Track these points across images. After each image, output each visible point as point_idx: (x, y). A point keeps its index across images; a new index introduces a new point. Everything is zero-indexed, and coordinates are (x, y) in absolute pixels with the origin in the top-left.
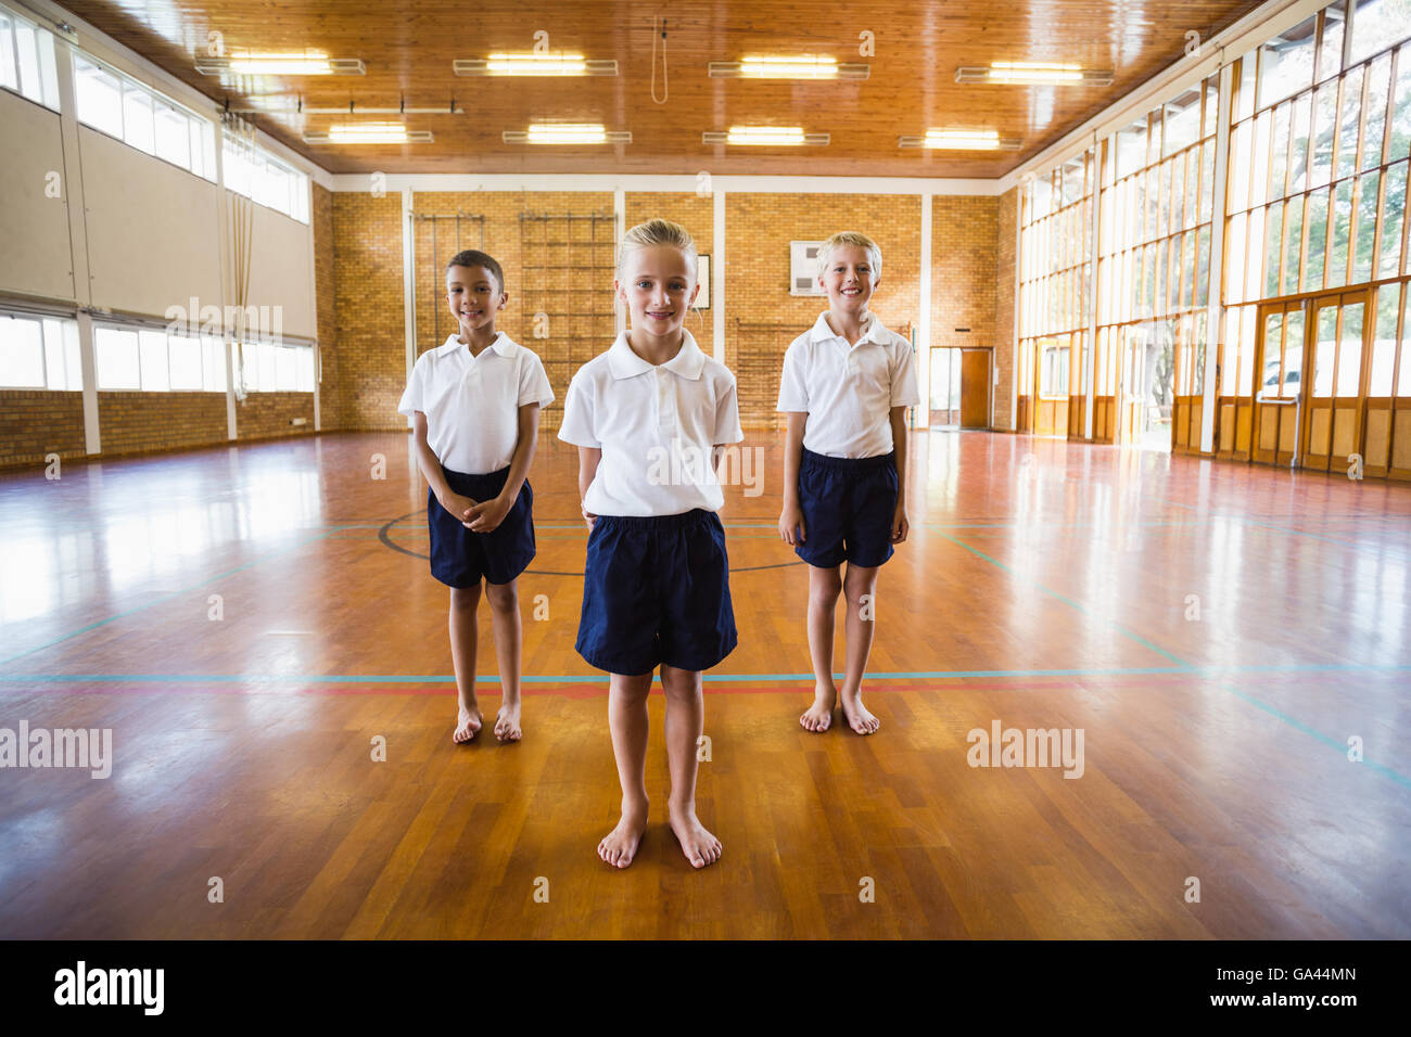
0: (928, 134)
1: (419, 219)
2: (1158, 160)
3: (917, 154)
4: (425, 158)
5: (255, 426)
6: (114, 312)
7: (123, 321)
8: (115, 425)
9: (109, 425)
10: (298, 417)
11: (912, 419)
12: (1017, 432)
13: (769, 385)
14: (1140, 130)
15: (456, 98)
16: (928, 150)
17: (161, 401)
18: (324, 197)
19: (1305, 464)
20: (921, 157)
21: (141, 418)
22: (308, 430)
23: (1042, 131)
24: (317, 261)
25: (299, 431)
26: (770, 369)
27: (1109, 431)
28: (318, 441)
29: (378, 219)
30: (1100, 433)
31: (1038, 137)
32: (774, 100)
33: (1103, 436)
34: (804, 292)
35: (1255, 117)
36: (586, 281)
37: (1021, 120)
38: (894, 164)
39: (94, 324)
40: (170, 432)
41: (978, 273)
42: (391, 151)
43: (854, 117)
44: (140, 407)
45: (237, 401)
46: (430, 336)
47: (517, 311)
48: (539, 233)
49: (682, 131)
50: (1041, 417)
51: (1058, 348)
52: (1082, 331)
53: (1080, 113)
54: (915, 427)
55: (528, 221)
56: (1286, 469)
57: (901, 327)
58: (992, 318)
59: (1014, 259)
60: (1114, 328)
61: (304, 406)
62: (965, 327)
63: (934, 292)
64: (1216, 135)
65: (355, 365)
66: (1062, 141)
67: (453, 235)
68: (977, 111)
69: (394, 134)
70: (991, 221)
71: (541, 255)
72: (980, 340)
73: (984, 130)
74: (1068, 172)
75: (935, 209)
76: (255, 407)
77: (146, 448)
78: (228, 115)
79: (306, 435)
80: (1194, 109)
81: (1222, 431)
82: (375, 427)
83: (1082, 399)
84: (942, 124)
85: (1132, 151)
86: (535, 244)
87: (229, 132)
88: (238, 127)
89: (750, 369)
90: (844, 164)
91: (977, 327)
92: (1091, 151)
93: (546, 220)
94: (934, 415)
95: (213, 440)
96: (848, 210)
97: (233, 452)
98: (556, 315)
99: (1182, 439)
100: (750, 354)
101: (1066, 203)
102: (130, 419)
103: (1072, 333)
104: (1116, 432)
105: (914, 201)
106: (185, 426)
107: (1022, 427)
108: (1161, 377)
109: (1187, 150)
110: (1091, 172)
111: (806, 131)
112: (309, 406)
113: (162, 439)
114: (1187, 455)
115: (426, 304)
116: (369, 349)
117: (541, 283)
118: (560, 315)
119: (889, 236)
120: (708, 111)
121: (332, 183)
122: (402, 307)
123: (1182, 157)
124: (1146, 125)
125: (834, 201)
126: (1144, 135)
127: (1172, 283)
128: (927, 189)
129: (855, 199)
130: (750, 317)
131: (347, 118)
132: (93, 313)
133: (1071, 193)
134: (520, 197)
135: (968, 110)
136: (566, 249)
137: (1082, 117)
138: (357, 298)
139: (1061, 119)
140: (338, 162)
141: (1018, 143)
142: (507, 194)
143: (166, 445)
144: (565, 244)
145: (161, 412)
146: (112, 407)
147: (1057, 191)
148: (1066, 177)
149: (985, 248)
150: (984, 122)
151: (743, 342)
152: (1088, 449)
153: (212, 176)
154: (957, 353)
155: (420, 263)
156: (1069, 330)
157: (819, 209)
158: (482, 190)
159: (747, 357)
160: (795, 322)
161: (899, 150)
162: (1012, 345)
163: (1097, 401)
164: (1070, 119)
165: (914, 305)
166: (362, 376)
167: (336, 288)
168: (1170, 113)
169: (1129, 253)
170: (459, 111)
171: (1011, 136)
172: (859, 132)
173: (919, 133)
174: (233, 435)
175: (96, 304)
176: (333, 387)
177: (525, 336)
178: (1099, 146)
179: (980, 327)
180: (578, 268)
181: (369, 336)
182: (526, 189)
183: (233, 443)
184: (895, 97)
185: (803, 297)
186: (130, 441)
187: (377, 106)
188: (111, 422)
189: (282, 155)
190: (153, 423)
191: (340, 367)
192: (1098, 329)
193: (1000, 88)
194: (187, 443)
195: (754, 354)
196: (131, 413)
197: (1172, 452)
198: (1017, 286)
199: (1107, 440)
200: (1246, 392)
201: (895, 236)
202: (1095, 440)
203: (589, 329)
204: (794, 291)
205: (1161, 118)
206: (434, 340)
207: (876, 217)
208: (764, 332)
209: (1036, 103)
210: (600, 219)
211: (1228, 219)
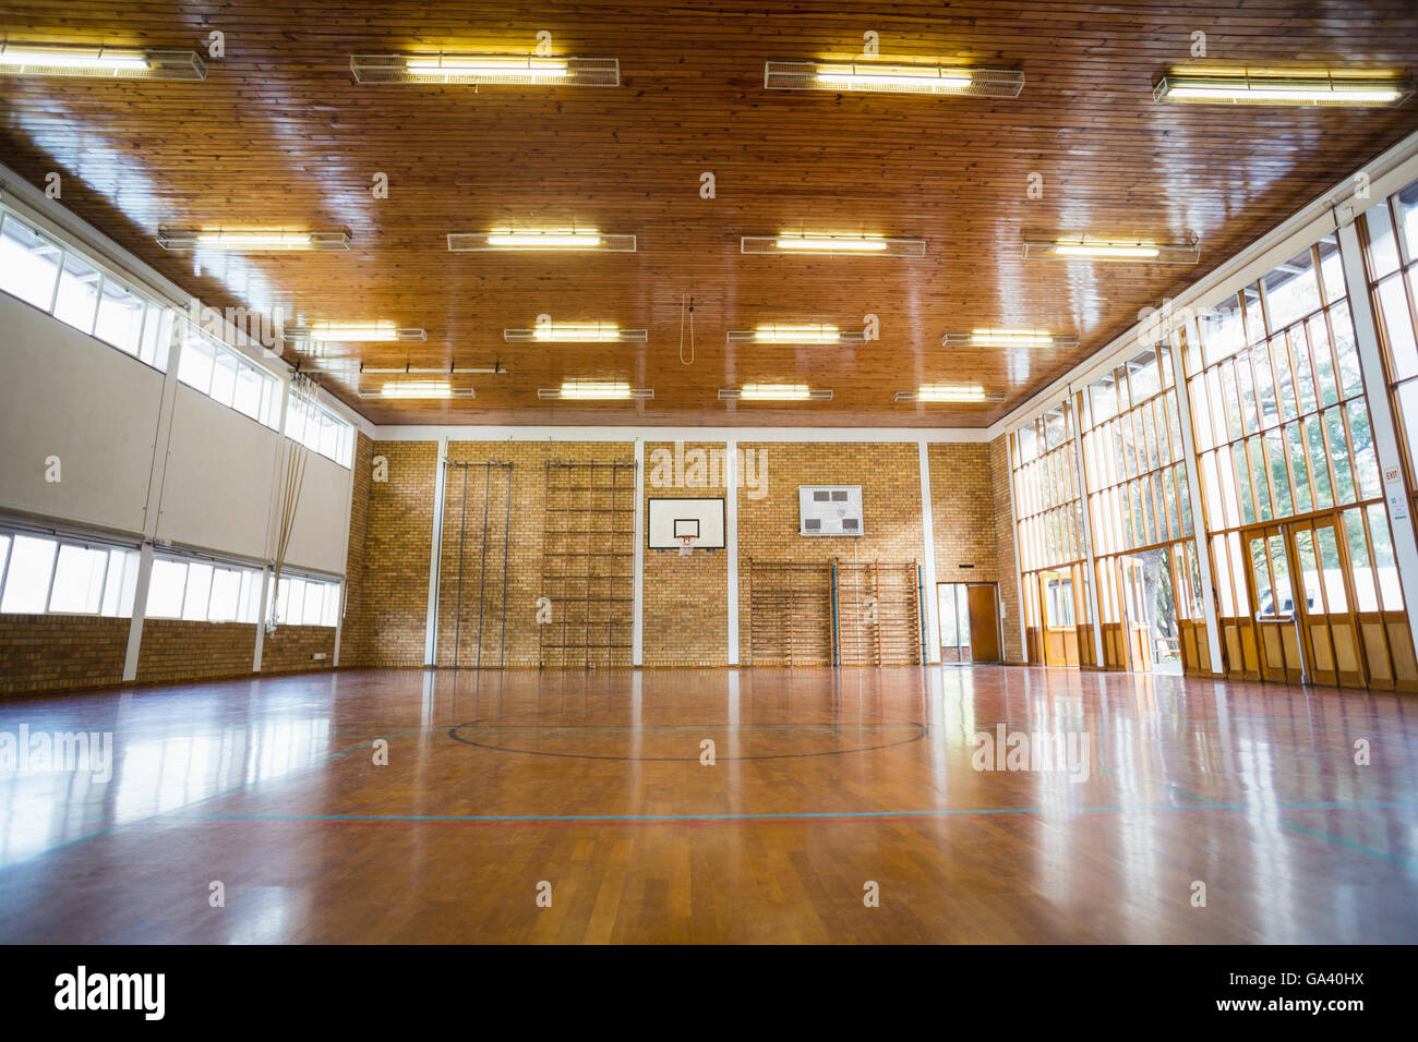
0: (921, 389)
1: (452, 465)
2: (1128, 408)
3: (911, 407)
4: (463, 411)
5: (279, 659)
6: (174, 543)
7: (179, 553)
8: (152, 652)
9: (148, 653)
10: (319, 652)
11: (924, 654)
12: (1029, 665)
13: (782, 622)
14: (1108, 384)
15: (500, 360)
16: (921, 403)
17: (199, 630)
18: (366, 445)
19: (1314, 681)
20: (915, 410)
21: (177, 647)
22: (326, 665)
23: (1022, 386)
24: (354, 503)
25: (318, 666)
26: (783, 606)
27: (1120, 658)
28: (335, 676)
29: (414, 465)
30: (1112, 661)
31: (1020, 391)
32: (782, 362)
33: (1116, 664)
34: (812, 533)
35: (1205, 371)
36: (606, 523)
37: (1002, 376)
38: (891, 417)
39: (155, 555)
40: (201, 662)
41: (975, 513)
42: (432, 405)
43: (853, 376)
44: (178, 635)
45: (266, 634)
46: (454, 574)
47: (538, 550)
48: (563, 479)
49: (700, 389)
50: (1052, 647)
51: (1060, 582)
52: (1081, 562)
53: (1054, 370)
54: (928, 662)
55: (554, 467)
56: (1298, 686)
57: (907, 565)
58: (993, 554)
59: (1009, 499)
60: (1111, 559)
61: (326, 641)
62: (969, 563)
63: (936, 531)
64: (1175, 387)
65: (377, 602)
66: (1040, 394)
67: (482, 480)
68: (964, 370)
69: (442, 391)
70: (984, 464)
71: (564, 499)
72: (984, 575)
73: (970, 385)
74: (1049, 421)
75: (931, 455)
76: (282, 639)
77: (178, 676)
78: (297, 374)
79: (324, 669)
80: (1153, 367)
81: (1229, 651)
82: (391, 664)
83: (1089, 628)
84: (932, 381)
85: (1105, 402)
86: (559, 489)
87: (296, 389)
88: (304, 384)
89: (764, 606)
90: (847, 416)
91: (980, 563)
92: (1068, 402)
93: (570, 467)
94: (944, 650)
95: (239, 672)
96: (851, 457)
97: (255, 684)
98: (576, 555)
99: (1192, 662)
100: (763, 592)
101: (1050, 448)
102: (168, 647)
103: (1072, 565)
104: (1127, 659)
105: (912, 448)
106: (215, 656)
107: (1034, 659)
108: (1164, 611)
109: (1153, 399)
110: (1070, 421)
111: (811, 388)
112: (330, 641)
113: (192, 668)
114: (1199, 677)
115: (452, 543)
116: (393, 587)
117: (564, 524)
118: (581, 555)
119: (890, 480)
120: (721, 371)
121: (375, 433)
122: (430, 547)
123: (1149, 405)
124: (1112, 380)
125: (838, 449)
126: (1113, 389)
127: (1160, 520)
128: (923, 437)
129: (857, 447)
130: (761, 556)
131: (401, 377)
132: (156, 545)
133: (1054, 439)
134: (547, 446)
135: (955, 368)
136: (588, 494)
137: (1056, 374)
138: (387, 537)
139: (1037, 376)
140: (384, 414)
141: (1002, 396)
142: (535, 444)
143: (195, 674)
144: (587, 489)
145: (196, 641)
146: (155, 635)
147: (1042, 439)
148: (1048, 425)
149: (980, 490)
150: (970, 379)
151: (756, 581)
152: (1102, 676)
153: (275, 425)
154: (962, 589)
155: (450, 506)
156: (1068, 561)
157: (824, 457)
158: (513, 439)
159: (760, 595)
160: (806, 561)
161: (896, 404)
162: (1016, 579)
163: (1104, 628)
164: (1045, 376)
165: (918, 543)
166: (384, 613)
167: (367, 529)
168: (1133, 370)
169: (1115, 489)
170: (502, 371)
171: (995, 390)
172: (858, 388)
173: (913, 389)
174: (257, 668)
175: (160, 536)
176: (355, 623)
177: (546, 575)
178: (1075, 397)
179: (983, 563)
180: (598, 511)
181: (395, 574)
182: (553, 440)
183: (256, 675)
184: (890, 359)
185: (813, 537)
186: (164, 670)
187: (429, 367)
188: (151, 649)
189: (337, 409)
190: (186, 652)
191: (364, 604)
192: (1096, 560)
193: (982, 350)
194: (214, 673)
195: (767, 592)
196: (169, 641)
197: (1185, 675)
198: (1014, 523)
199: (1120, 667)
200: (1245, 612)
201: (897, 480)
202: (1107, 668)
203: (607, 568)
204: (804, 531)
205: (1125, 374)
206: (458, 578)
207: (877, 463)
208: (776, 571)
209: (1013, 362)
210: (621, 466)
211: (1198, 456)
